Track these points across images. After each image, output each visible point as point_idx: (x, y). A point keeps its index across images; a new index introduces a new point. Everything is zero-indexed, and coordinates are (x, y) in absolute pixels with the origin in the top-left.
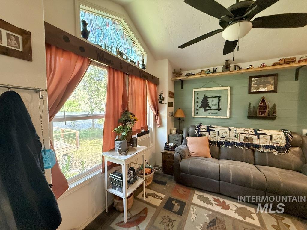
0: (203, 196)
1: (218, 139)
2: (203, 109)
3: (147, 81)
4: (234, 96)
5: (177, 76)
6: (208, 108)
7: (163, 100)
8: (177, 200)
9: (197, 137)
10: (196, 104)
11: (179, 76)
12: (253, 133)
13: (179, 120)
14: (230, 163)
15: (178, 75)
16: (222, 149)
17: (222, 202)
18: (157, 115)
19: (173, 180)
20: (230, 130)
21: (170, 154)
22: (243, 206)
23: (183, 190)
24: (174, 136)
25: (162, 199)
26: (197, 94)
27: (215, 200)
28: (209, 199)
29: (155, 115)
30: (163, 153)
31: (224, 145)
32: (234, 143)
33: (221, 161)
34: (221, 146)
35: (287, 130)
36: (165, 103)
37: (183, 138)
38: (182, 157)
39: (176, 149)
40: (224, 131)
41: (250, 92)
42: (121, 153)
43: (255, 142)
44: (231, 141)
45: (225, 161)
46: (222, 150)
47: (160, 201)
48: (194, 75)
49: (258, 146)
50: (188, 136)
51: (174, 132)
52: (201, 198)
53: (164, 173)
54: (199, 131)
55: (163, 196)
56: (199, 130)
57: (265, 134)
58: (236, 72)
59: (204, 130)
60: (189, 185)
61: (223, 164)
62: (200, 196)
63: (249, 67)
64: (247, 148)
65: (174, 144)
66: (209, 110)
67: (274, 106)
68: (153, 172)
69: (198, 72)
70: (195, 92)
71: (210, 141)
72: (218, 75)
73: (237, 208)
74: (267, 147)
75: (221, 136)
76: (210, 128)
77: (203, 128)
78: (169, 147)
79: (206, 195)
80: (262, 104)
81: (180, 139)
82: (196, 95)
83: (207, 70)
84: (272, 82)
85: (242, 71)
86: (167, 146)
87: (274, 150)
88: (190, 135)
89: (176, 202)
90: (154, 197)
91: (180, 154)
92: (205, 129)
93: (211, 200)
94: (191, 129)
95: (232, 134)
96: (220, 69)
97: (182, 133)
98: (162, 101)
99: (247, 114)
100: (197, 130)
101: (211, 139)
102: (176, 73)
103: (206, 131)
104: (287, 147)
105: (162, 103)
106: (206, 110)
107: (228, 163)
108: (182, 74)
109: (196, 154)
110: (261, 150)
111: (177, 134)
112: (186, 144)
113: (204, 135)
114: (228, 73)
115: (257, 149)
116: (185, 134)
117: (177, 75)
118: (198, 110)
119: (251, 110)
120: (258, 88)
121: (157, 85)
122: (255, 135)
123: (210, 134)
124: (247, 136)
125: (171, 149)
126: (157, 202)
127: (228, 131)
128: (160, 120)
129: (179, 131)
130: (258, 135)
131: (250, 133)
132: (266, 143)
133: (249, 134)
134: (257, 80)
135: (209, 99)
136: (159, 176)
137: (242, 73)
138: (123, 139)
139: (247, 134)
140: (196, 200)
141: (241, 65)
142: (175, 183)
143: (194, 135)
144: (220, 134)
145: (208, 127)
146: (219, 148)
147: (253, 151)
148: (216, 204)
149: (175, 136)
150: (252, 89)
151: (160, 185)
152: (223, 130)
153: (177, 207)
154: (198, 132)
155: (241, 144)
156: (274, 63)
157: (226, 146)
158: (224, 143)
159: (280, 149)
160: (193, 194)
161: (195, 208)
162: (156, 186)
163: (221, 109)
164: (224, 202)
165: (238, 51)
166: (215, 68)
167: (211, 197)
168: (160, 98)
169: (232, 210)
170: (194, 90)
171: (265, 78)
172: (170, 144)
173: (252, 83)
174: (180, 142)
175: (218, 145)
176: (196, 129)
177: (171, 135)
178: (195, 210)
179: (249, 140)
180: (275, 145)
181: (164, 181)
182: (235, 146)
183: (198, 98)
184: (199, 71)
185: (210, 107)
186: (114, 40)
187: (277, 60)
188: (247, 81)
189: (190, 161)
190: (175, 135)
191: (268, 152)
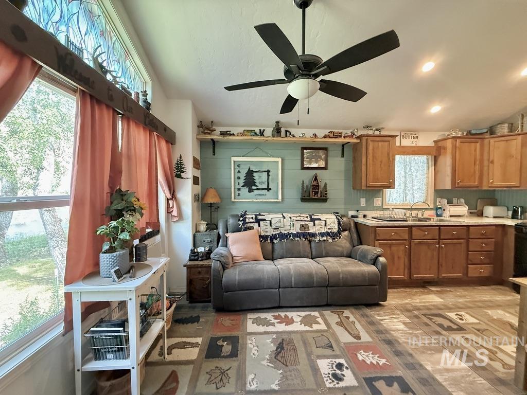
0: (260, 317)
1: (270, 232)
2: (248, 189)
3: (155, 133)
4: (286, 172)
5: (205, 133)
6: (254, 187)
7: (182, 172)
8: (223, 337)
9: (242, 232)
10: (237, 181)
11: (209, 134)
12: (309, 219)
13: (211, 207)
14: (289, 262)
15: (209, 131)
16: (276, 245)
17: (283, 317)
18: (172, 199)
19: (211, 309)
20: (285, 218)
21: (202, 266)
22: (307, 313)
23: (229, 319)
24: (204, 235)
25: (199, 345)
26: (239, 166)
27: (276, 318)
28: (268, 319)
29: (168, 200)
30: (189, 268)
31: (278, 239)
32: (290, 234)
33: (276, 262)
34: (274, 241)
35: (338, 213)
36: (187, 178)
37: (219, 237)
38: (224, 267)
39: (212, 256)
40: (277, 220)
41: (303, 168)
42: (121, 277)
43: (311, 231)
44: (286, 232)
45: (282, 261)
46: (276, 247)
47: (197, 350)
48: (233, 134)
49: (314, 235)
50: (227, 233)
51: (203, 227)
52: (257, 321)
53: (190, 303)
54: (245, 222)
55: (199, 340)
56: (244, 220)
57: (320, 219)
58: (288, 139)
59: (251, 220)
60: (238, 308)
61: (281, 264)
62: (256, 319)
63: (301, 136)
64: (304, 240)
65: (207, 249)
66: (255, 191)
67: (326, 185)
68: (174, 305)
69: (239, 132)
70: (234, 162)
71: (260, 236)
72: (267, 140)
73: (301, 318)
74: (322, 235)
75: (274, 227)
76: (259, 217)
77: (250, 217)
78: (197, 255)
79: (263, 315)
80: (315, 183)
81: (216, 239)
82: (236, 166)
83: (252, 131)
84: (323, 157)
85: (294, 139)
86: (195, 253)
87: (329, 237)
88: (231, 230)
89: (223, 341)
90: (183, 348)
91: (220, 261)
92: (252, 218)
93: (271, 319)
94: (231, 221)
95: (287, 222)
96: (269, 132)
97: (217, 228)
98: (182, 174)
99: (300, 196)
100: (242, 221)
101: (262, 232)
102: (204, 127)
103: (254, 222)
104: (339, 232)
105: (182, 178)
106: (251, 191)
107: (286, 263)
108: (215, 131)
109: (243, 258)
110: (317, 240)
111: (208, 230)
112: (226, 246)
113: (252, 228)
114: (279, 139)
115: (313, 239)
116: (223, 228)
117: (206, 131)
118: (239, 190)
119: (305, 190)
120: (310, 164)
121: (172, 144)
122: (311, 221)
123: (259, 226)
124: (303, 223)
125: (202, 257)
126: (193, 354)
127: (282, 219)
128: (177, 209)
129: (212, 226)
130: (313, 220)
131: (306, 219)
132: (322, 230)
133: (305, 221)
134: (309, 152)
135: (255, 174)
136: (183, 310)
137: (295, 142)
138: (122, 248)
139: (303, 221)
140: (251, 327)
141: (293, 131)
142: (213, 314)
143: (237, 230)
144: (273, 225)
145: (256, 216)
146: (271, 244)
147: (310, 241)
148: (278, 323)
149: (206, 235)
150: (305, 163)
151: (190, 324)
152: (275, 218)
153: (227, 348)
154: (243, 224)
155: (297, 235)
156: (325, 135)
157: (280, 240)
158: (277, 236)
159: (334, 236)
160: (246, 320)
161: (253, 338)
162: (182, 328)
163: (270, 189)
164: (286, 317)
165: (308, 114)
166: (262, 129)
167: (269, 316)
168: (178, 169)
169: (297, 322)
170: (233, 159)
171: (317, 151)
172: (199, 249)
173: (305, 156)
174: (216, 243)
175: (270, 240)
176: (239, 220)
177: (198, 234)
178: (254, 340)
179: (305, 228)
180: (329, 231)
181: (195, 315)
182: (291, 238)
183: (239, 172)
184: (241, 130)
185: (257, 186)
186: (85, 35)
187: (326, 132)
188: (299, 152)
189: (238, 270)
190: (205, 233)
191: (324, 241)
